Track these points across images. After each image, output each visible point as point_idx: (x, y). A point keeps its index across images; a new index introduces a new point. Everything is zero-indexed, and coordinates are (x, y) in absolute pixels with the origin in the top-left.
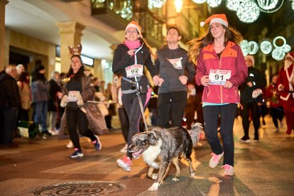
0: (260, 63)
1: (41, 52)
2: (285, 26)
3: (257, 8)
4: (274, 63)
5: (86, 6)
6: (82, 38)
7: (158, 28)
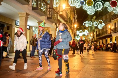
0: (92, 29)
1: (10, 23)
2: (103, 16)
3: (94, 9)
4: (98, 30)
5: (30, 6)
6: (28, 19)
7: (56, 16)
